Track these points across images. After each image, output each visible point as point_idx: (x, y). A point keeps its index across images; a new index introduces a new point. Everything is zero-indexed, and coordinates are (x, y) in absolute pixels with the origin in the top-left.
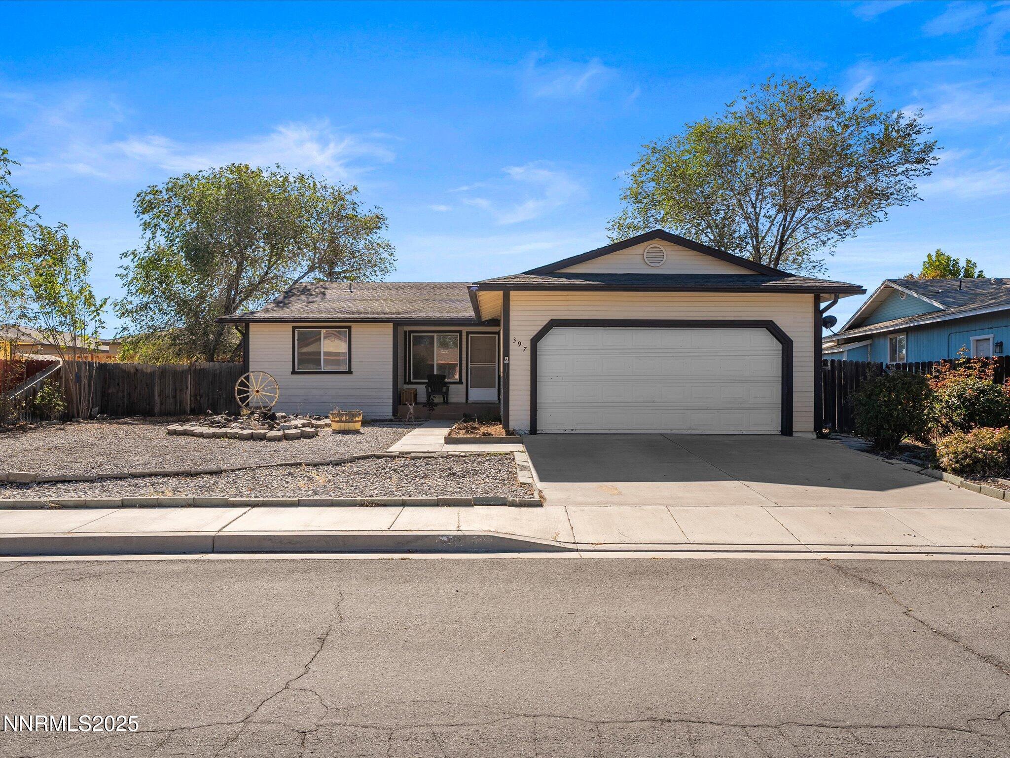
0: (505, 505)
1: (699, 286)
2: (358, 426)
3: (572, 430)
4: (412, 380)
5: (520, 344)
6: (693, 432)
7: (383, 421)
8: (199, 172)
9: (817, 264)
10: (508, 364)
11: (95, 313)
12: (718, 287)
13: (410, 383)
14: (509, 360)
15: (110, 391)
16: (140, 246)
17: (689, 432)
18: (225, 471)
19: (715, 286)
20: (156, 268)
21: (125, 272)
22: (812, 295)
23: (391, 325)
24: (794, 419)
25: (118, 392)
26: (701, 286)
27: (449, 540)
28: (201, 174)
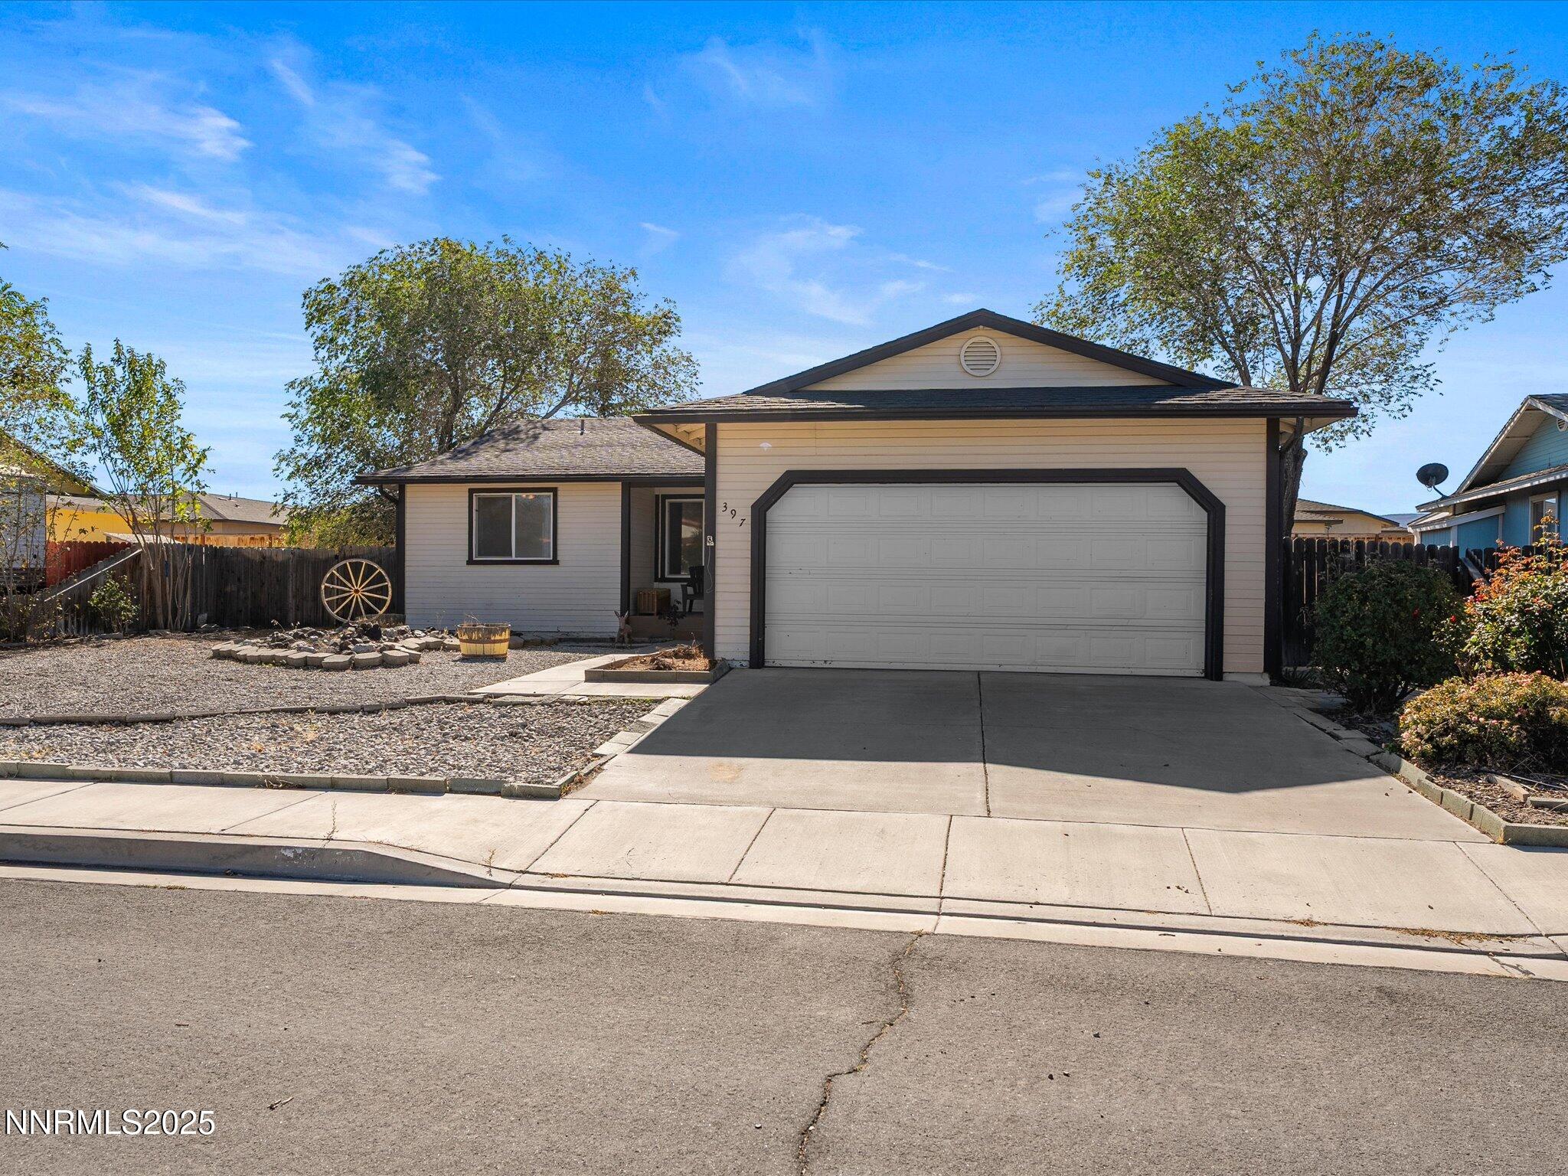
0: (497, 793)
1: (1036, 408)
2: (501, 648)
3: (825, 661)
4: (667, 576)
5: (734, 513)
6: (1040, 669)
7: (583, 640)
8: (381, 253)
9: (1419, 372)
10: (713, 548)
11: (191, 472)
12: (1073, 408)
13: (664, 580)
14: (714, 540)
15: (228, 589)
16: (314, 371)
17: (1033, 669)
18: (180, 718)
19: (1067, 408)
20: (335, 403)
21: (293, 411)
22: (1264, 420)
23: (619, 485)
24: (1226, 649)
25: (238, 591)
26: (1041, 408)
27: (297, 856)
28: (383, 255)
